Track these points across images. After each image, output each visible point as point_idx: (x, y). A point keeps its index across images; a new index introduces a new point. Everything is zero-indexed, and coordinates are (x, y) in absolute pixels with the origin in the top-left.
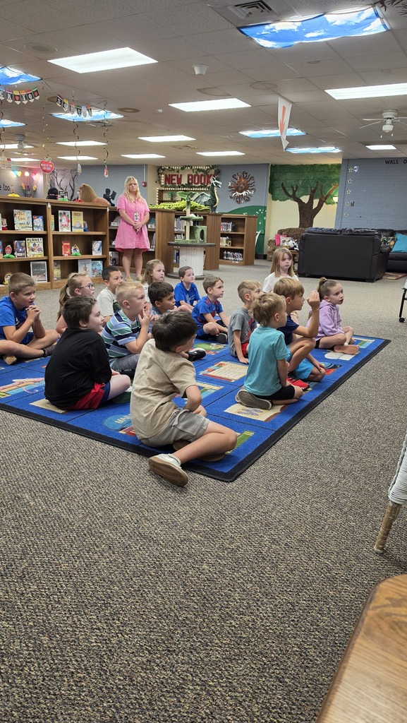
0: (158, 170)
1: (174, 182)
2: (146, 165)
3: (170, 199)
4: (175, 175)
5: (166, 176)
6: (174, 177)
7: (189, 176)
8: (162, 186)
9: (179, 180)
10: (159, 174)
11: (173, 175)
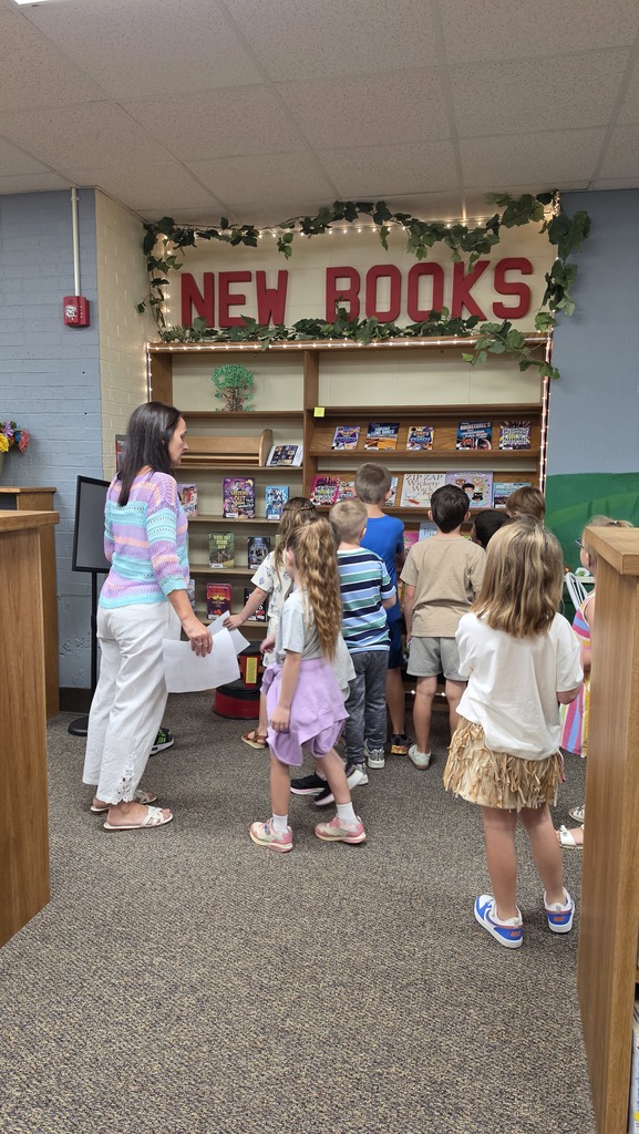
0: (148, 244)
1: (235, 312)
2: (87, 193)
3: (219, 406)
4: (244, 277)
5: (187, 280)
6: (235, 289)
7: (333, 274)
8: (168, 337)
9: (273, 302)
10: (153, 264)
11: (228, 278)
